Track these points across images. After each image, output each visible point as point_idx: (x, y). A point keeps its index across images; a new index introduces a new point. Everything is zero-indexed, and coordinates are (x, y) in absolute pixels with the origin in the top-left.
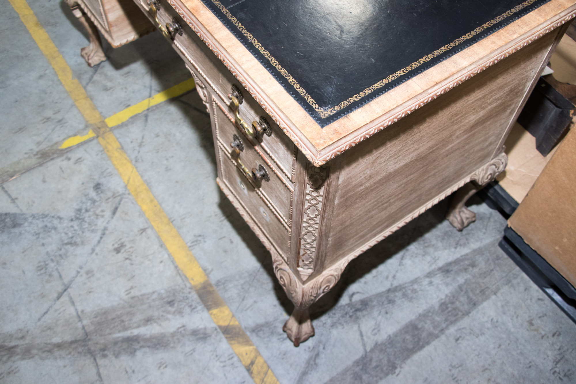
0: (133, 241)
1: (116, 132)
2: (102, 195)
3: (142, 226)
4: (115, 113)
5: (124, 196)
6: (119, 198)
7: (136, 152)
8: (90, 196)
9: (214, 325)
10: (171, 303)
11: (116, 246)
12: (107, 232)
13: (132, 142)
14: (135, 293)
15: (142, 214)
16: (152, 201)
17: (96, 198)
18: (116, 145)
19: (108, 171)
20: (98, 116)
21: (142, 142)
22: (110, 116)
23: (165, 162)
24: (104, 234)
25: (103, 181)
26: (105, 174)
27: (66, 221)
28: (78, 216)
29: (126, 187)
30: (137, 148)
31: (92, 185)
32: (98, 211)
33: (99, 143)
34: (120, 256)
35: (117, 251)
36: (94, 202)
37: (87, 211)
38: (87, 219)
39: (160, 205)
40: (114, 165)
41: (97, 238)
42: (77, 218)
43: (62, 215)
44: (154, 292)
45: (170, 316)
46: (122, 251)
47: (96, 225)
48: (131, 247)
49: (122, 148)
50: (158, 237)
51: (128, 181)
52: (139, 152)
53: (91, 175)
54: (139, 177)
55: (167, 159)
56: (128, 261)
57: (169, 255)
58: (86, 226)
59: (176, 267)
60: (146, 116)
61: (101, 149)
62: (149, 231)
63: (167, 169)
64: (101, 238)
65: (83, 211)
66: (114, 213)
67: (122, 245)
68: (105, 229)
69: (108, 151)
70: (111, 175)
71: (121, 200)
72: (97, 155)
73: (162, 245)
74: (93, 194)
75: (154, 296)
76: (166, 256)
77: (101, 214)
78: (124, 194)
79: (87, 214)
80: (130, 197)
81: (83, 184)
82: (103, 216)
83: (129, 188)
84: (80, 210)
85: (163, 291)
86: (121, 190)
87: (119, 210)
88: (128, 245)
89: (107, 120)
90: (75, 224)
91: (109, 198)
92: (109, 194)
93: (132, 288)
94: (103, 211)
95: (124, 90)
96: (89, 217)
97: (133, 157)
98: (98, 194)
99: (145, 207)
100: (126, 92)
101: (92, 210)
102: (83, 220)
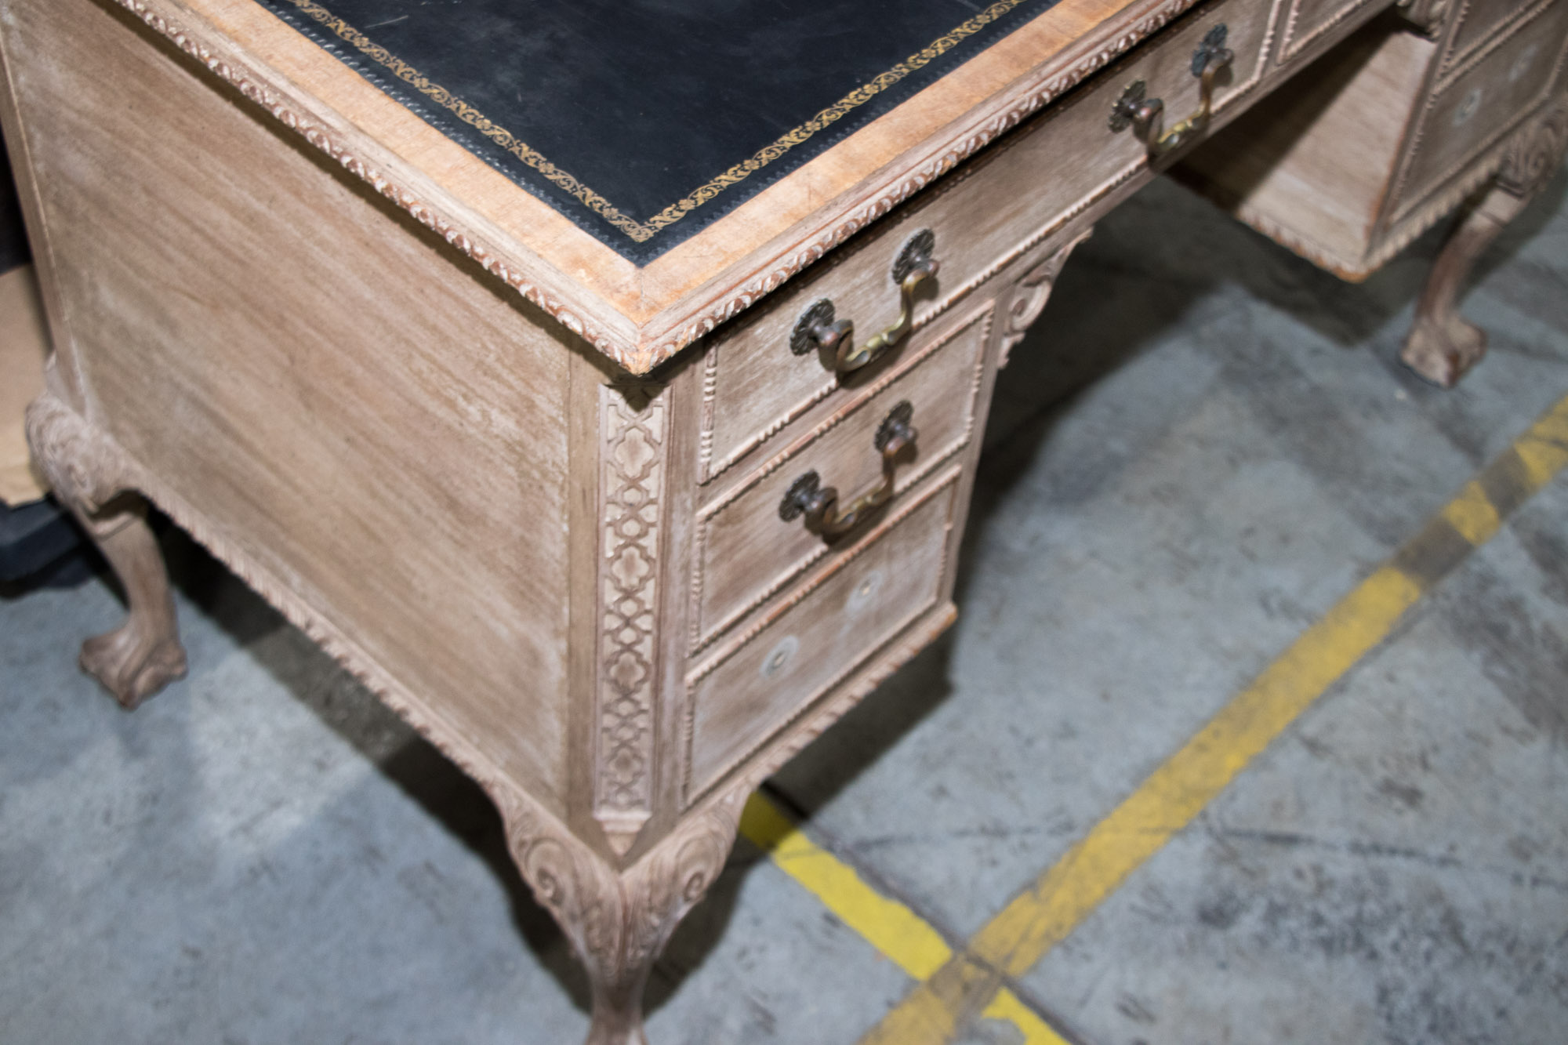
0: (1363, 764)
1: (964, 925)
2: (1242, 893)
3: (1301, 754)
4: (878, 955)
5: (1217, 826)
6: (1233, 842)
7: (1030, 839)
8: (1260, 928)
9: (1506, 531)
10: (1499, 632)
11: (1398, 803)
12: (1366, 841)
13: (994, 863)
14: (1515, 718)
15: (1260, 763)
16: (1202, 748)
17: (1260, 906)
18: (1025, 910)
19: (1139, 902)
20: (910, 1011)
21: (983, 831)
22: (896, 968)
23: (1043, 745)
24: (1377, 849)
25: (1185, 907)
26: (1158, 909)
27: (1386, 971)
28: (1350, 943)
29: (1181, 833)
30: (1014, 840)
31: (1216, 938)
32: (1306, 887)
33: (1034, 969)
34: (1427, 784)
35: (1412, 797)
36: (1275, 913)
37: (1318, 920)
38: (1350, 911)
39: (1204, 723)
40: (1109, 891)
41: (1399, 862)
42: (1359, 941)
43: (1367, 994)
44: (1491, 676)
45: (1536, 625)
46: (1405, 783)
47: (1356, 879)
48: (1384, 763)
49: (1030, 887)
50: (1318, 703)
51: (1157, 831)
52: (1028, 830)
53: (1180, 951)
54: (1130, 804)
55: (1030, 742)
56: (1432, 760)
57: (1362, 662)
58: (1372, 907)
59: (1389, 640)
60: (864, 845)
61: (1058, 953)
62: (1310, 729)
63: (1067, 731)
64: (1393, 852)
65: (1323, 931)
66: (1290, 841)
67: (1389, 787)
68: (1356, 848)
69: (1059, 927)
70: (1152, 891)
71: (1236, 834)
72: (1087, 958)
73: (1339, 687)
74: (1249, 924)
75: (1501, 671)
76: (1368, 671)
77: (1310, 876)
78: (1210, 831)
79: (1334, 917)
80: (1213, 810)
81: (1223, 966)
82: (1317, 869)
83: (1179, 823)
84: (1327, 945)
85: (1476, 656)
86: (1200, 844)
87: (1274, 827)
88: (1380, 773)
89: (922, 972)
90: (1382, 941)
91: (1244, 870)
92: (1228, 873)
93: (1506, 730)
94: (1299, 874)
95: (753, 956)
96: (1337, 907)
97: (1054, 843)
98: (1243, 908)
99: (1234, 761)
100: (762, 949)
101: (1308, 906)
102: (1358, 920)
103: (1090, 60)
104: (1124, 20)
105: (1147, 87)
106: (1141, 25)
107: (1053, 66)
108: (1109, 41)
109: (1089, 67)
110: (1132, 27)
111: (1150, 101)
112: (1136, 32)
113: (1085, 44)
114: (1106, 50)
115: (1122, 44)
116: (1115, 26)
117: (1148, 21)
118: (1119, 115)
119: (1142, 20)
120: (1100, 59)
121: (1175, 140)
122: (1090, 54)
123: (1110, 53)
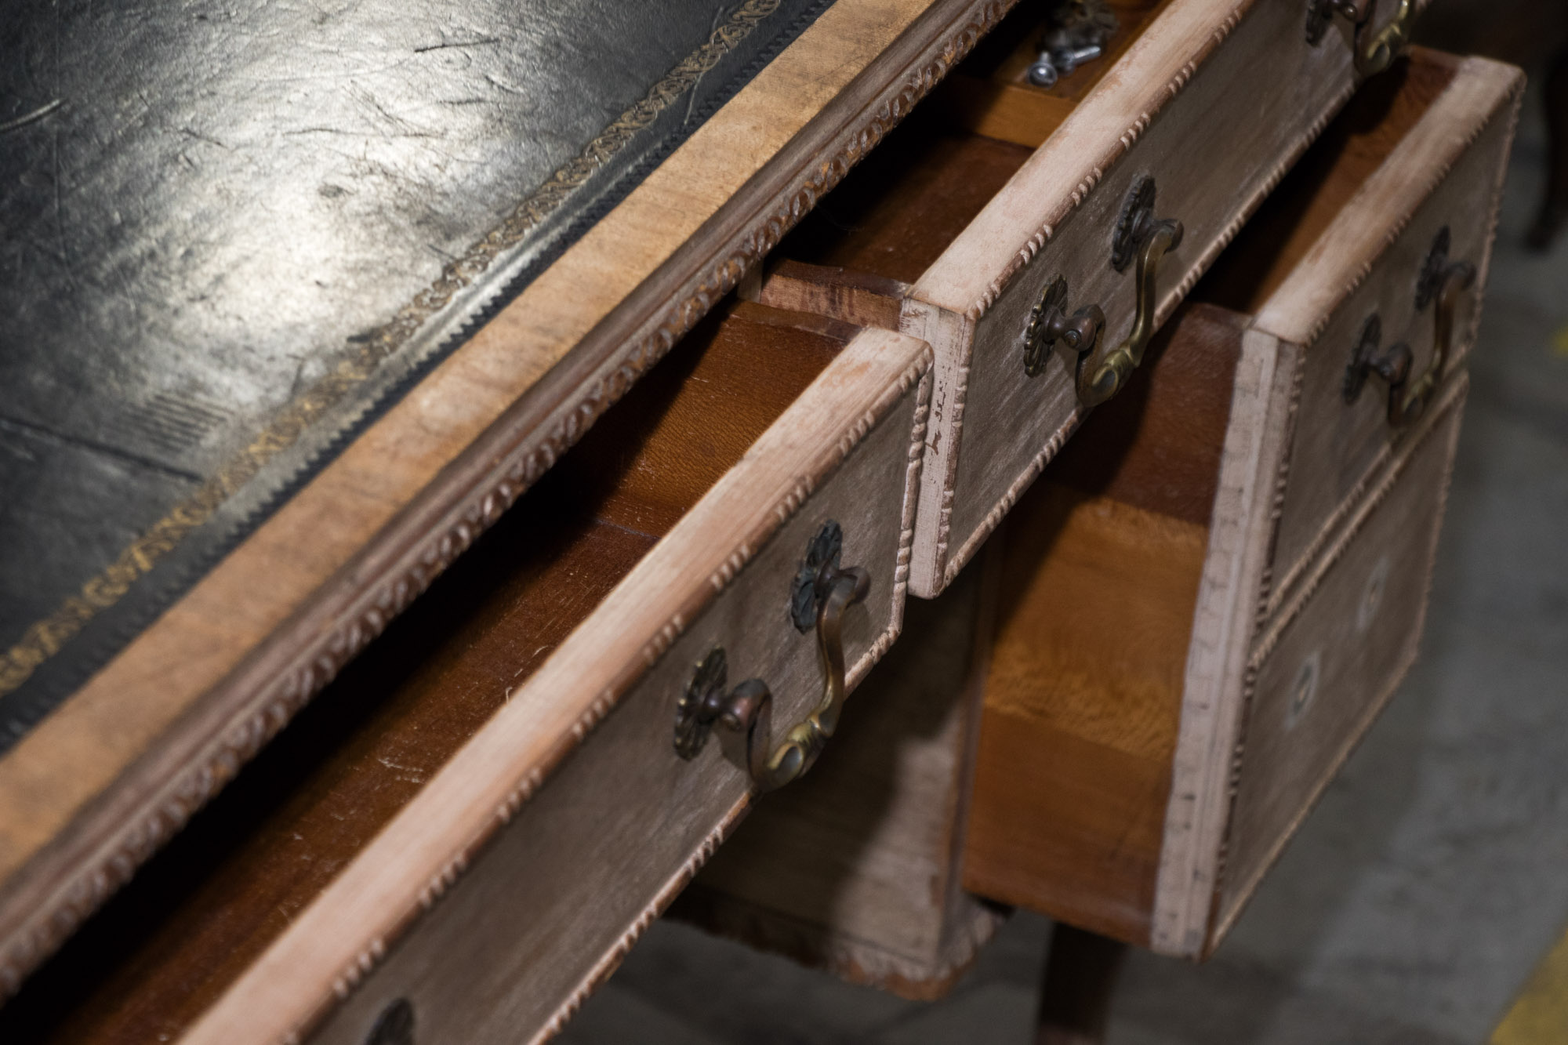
103: (440, 542)
104: (481, 461)
105: (729, 659)
106: (515, 466)
107: (373, 562)
108: (466, 503)
109: (440, 556)
110: (501, 471)
111: (742, 686)
112: (508, 480)
113: (422, 515)
114: (464, 521)
115: (488, 507)
116: (467, 474)
117: (525, 459)
118: (690, 722)
119: (514, 458)
120: (455, 539)
121: (800, 757)
122: (436, 532)
123: (470, 526)
